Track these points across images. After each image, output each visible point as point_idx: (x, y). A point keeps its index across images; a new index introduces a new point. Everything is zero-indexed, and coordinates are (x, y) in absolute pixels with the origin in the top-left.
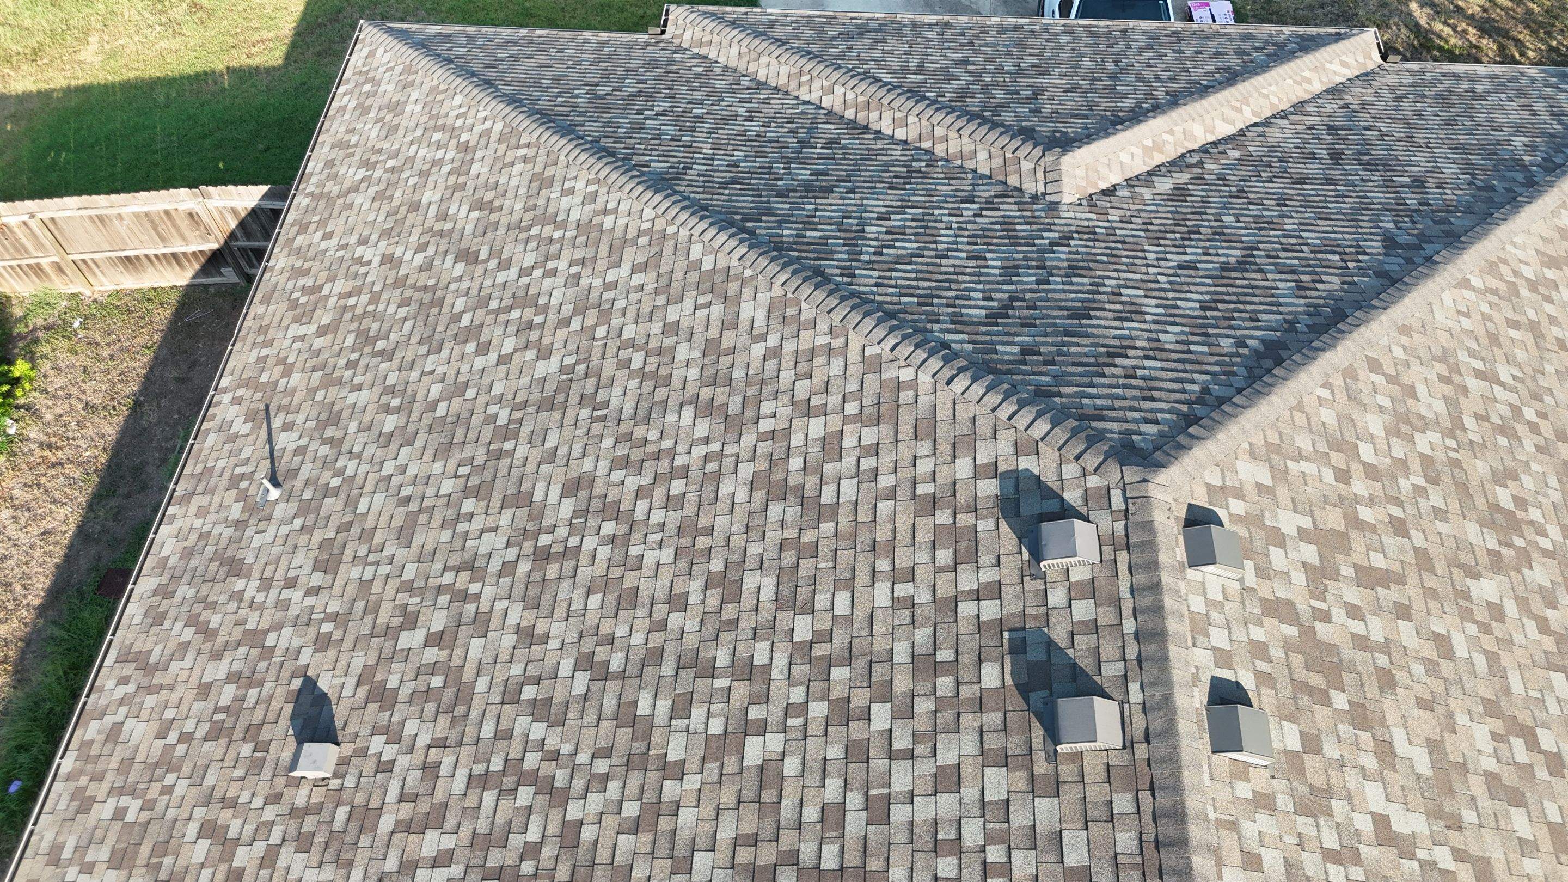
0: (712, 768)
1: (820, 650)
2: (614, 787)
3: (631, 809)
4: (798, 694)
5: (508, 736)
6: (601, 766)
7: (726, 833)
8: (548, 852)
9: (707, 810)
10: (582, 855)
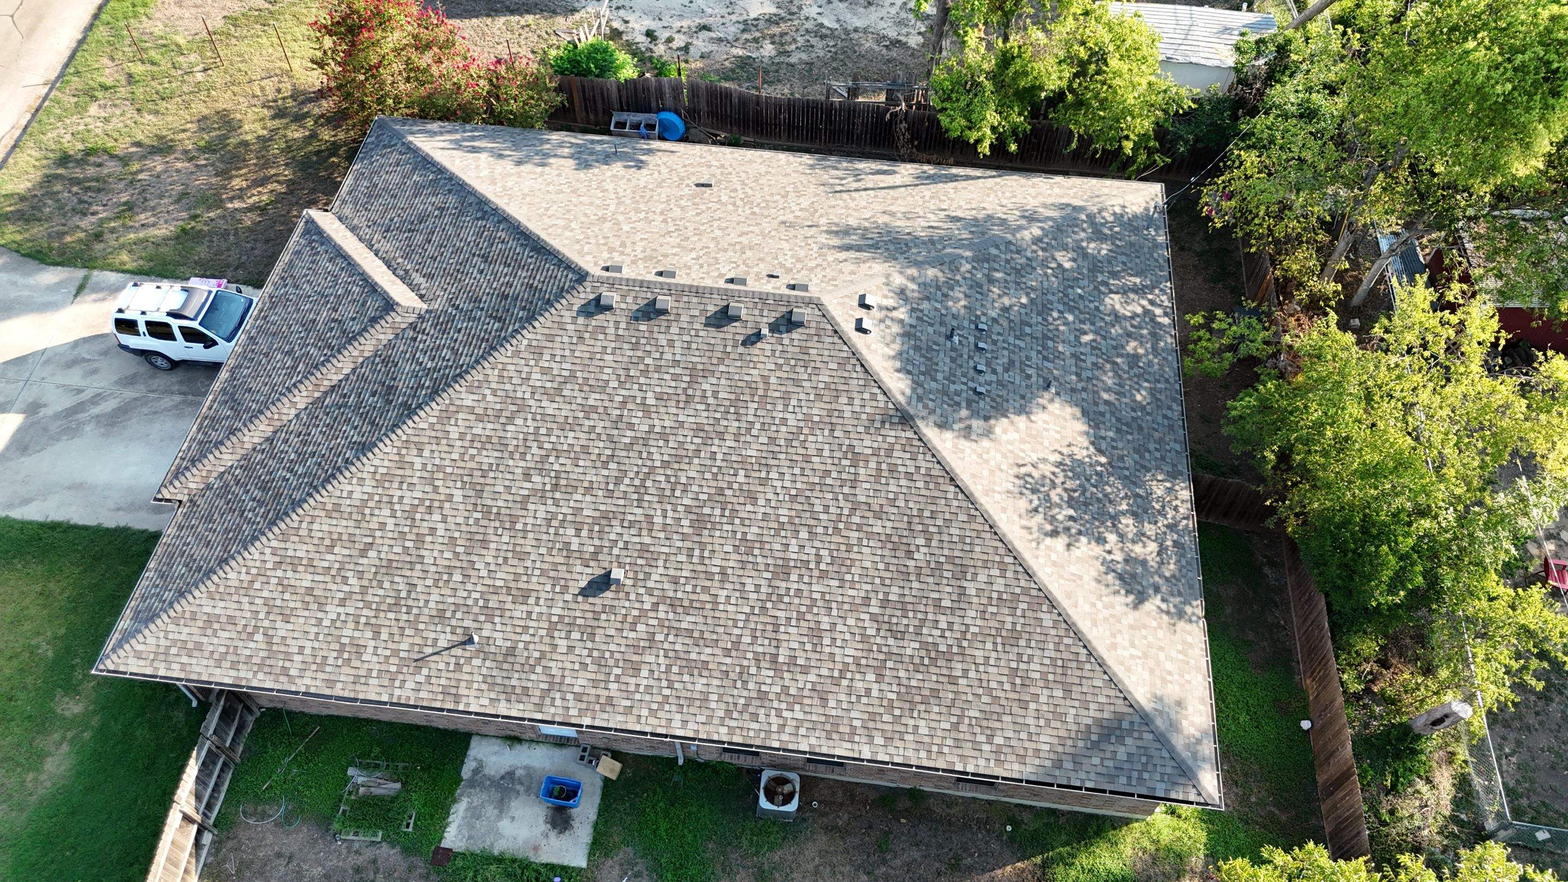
0: (654, 415)
1: (623, 379)
2: (652, 450)
3: (661, 443)
4: (636, 387)
5: (626, 493)
6: (644, 455)
7: (674, 411)
8: (669, 472)
9: (666, 417)
10: (672, 459)
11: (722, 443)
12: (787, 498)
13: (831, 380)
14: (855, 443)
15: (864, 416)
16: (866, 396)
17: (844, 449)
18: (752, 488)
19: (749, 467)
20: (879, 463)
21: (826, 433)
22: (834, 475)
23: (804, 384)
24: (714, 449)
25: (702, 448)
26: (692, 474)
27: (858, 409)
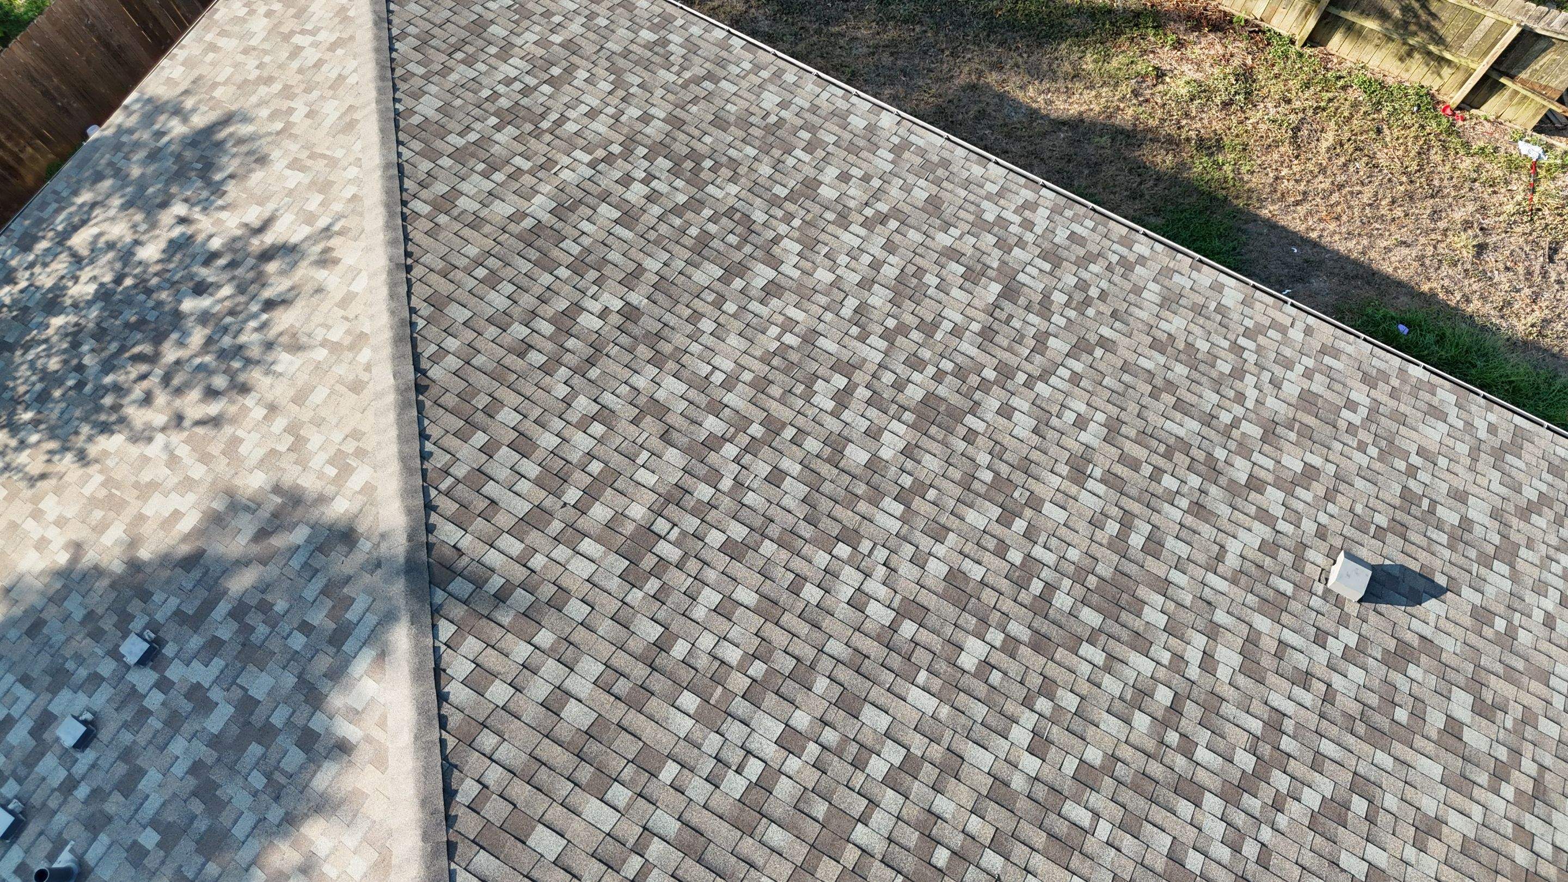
2: (1224, 853)
3: (1194, 861)
5: (1316, 766)
6: (1250, 849)
8: (1180, 762)
10: (1165, 794)
11: (1003, 770)
12: (865, 546)
13: (579, 797)
14: (614, 584)
15: (545, 638)
16: (499, 692)
17: (653, 585)
18: (950, 611)
19: (941, 666)
20: (581, 509)
21: (680, 649)
22: (715, 538)
23: (671, 826)
24: (1031, 764)
25: (1068, 786)
26: (1111, 724)
27: (551, 668)
